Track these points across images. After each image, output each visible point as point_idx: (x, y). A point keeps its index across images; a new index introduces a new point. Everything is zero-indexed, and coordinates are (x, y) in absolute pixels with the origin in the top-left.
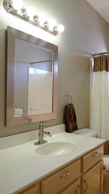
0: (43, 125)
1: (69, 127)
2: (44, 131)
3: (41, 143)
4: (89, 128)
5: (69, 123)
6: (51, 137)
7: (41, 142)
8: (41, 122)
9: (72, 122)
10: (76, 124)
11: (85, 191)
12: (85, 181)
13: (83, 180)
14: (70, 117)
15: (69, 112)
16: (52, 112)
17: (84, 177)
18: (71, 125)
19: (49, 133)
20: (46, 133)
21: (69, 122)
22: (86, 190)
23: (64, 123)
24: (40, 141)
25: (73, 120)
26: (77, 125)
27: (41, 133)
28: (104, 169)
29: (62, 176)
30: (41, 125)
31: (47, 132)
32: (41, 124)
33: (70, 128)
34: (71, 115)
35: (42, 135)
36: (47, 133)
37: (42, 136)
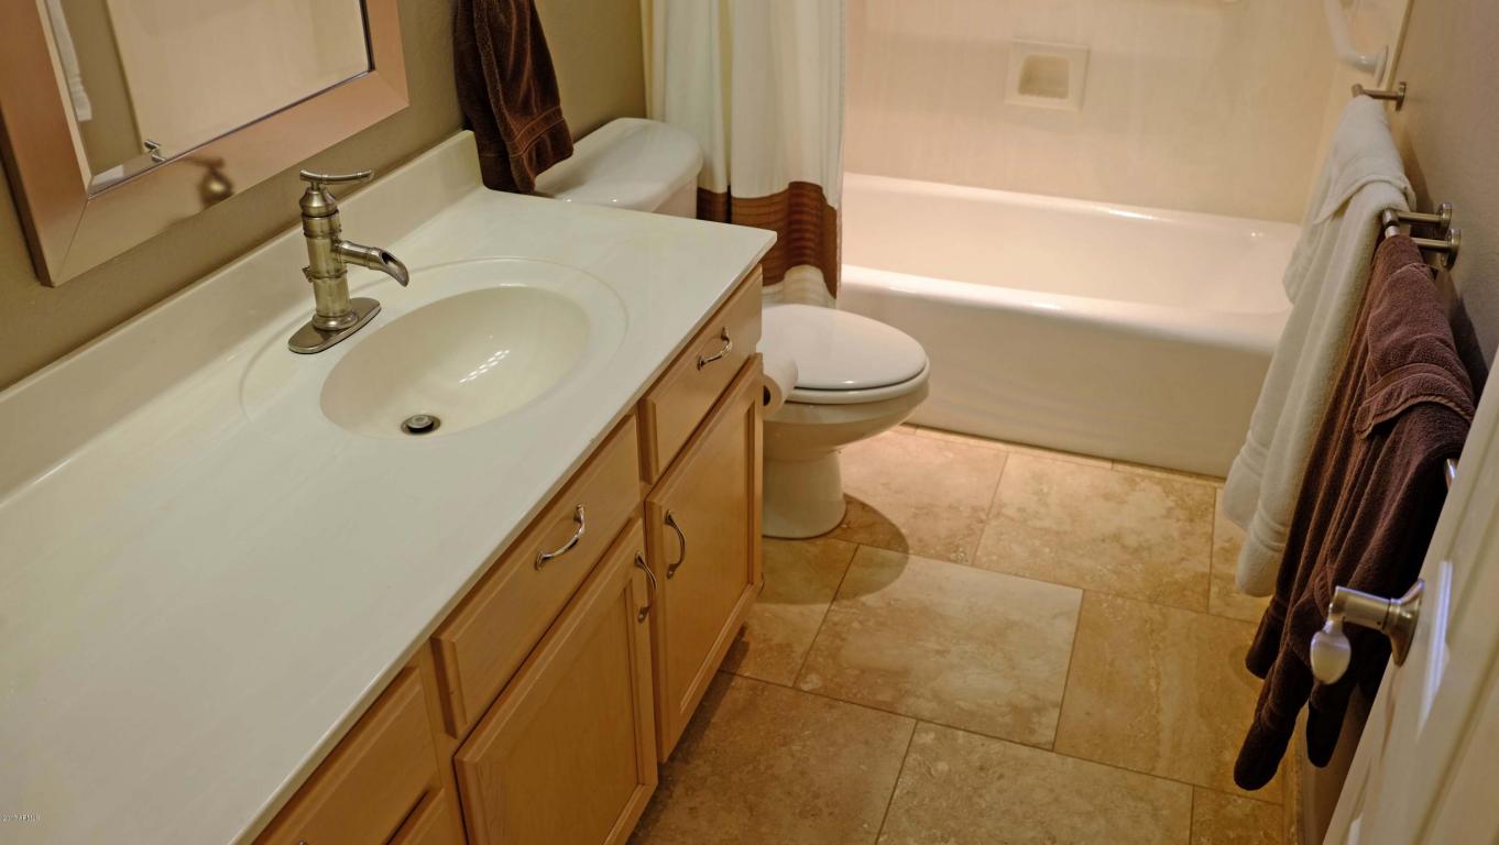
0: (327, 205)
1: (509, 150)
2: (346, 246)
3: (338, 331)
4: (643, 114)
5: (506, 125)
6: (405, 283)
7: (333, 323)
8: (308, 184)
9: (525, 109)
10: (559, 112)
11: (673, 567)
12: (669, 521)
13: (658, 519)
14: (509, 72)
15: (499, 34)
16: (372, 67)
17: (663, 503)
18: (521, 136)
19: (387, 257)
20: (365, 259)
21: (504, 120)
22: (675, 562)
23: (467, 126)
24: (322, 316)
25: (529, 90)
26: (564, 121)
27: (325, 265)
28: (767, 398)
29: (546, 559)
30: (316, 203)
31: (375, 253)
32: (307, 197)
33: (518, 160)
34: (511, 59)
35: (338, 277)
36: (373, 259)
37: (333, 282)
